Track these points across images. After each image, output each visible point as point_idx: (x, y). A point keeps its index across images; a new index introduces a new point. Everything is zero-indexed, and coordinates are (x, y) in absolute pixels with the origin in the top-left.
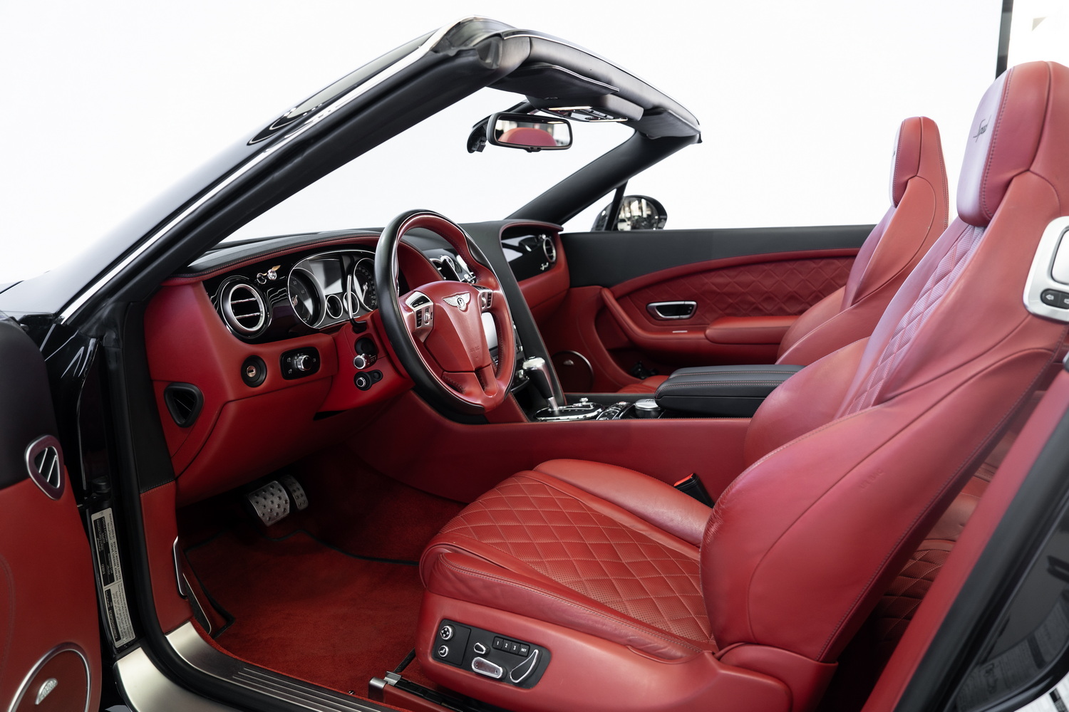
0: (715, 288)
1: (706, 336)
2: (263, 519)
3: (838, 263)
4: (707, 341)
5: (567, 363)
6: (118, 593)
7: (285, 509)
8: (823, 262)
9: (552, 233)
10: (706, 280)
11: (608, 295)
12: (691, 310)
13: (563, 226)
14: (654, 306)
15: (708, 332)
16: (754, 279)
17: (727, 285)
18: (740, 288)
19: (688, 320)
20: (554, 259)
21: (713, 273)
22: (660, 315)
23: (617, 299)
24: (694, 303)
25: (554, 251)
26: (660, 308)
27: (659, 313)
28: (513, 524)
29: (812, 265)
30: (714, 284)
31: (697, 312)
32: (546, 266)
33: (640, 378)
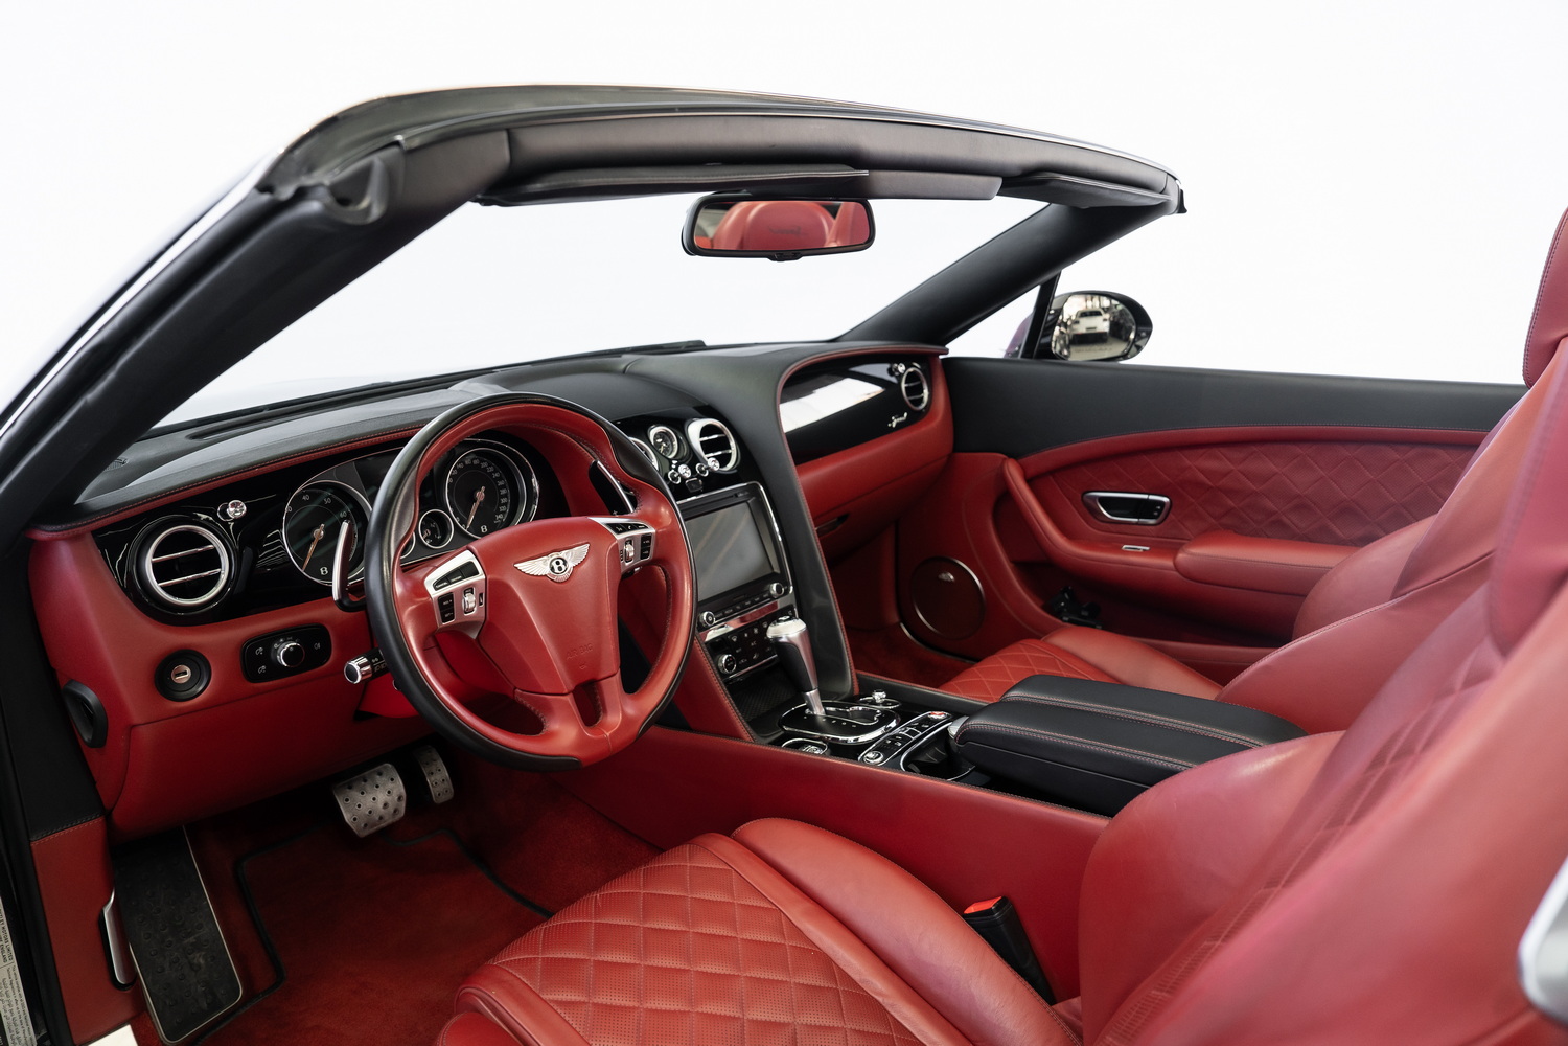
0: (1202, 477)
1: (1174, 564)
2: (353, 827)
3: (1443, 455)
4: (1175, 573)
5: (943, 576)
6: (8, 982)
7: (395, 811)
8: (1414, 452)
9: (927, 360)
10: (1188, 463)
11: (1014, 473)
12: (1160, 512)
13: (948, 346)
14: (1095, 497)
15: (1181, 556)
16: (1276, 469)
17: (1225, 475)
18: (1250, 484)
19: (1153, 528)
20: (923, 405)
21: (1201, 451)
22: (1105, 512)
23: (1029, 481)
24: (1165, 500)
25: (926, 392)
26: (1104, 501)
27: (1102, 509)
28: (674, 928)
29: (1391, 453)
30: (1202, 471)
31: (1171, 516)
32: (901, 419)
33: (1061, 619)
